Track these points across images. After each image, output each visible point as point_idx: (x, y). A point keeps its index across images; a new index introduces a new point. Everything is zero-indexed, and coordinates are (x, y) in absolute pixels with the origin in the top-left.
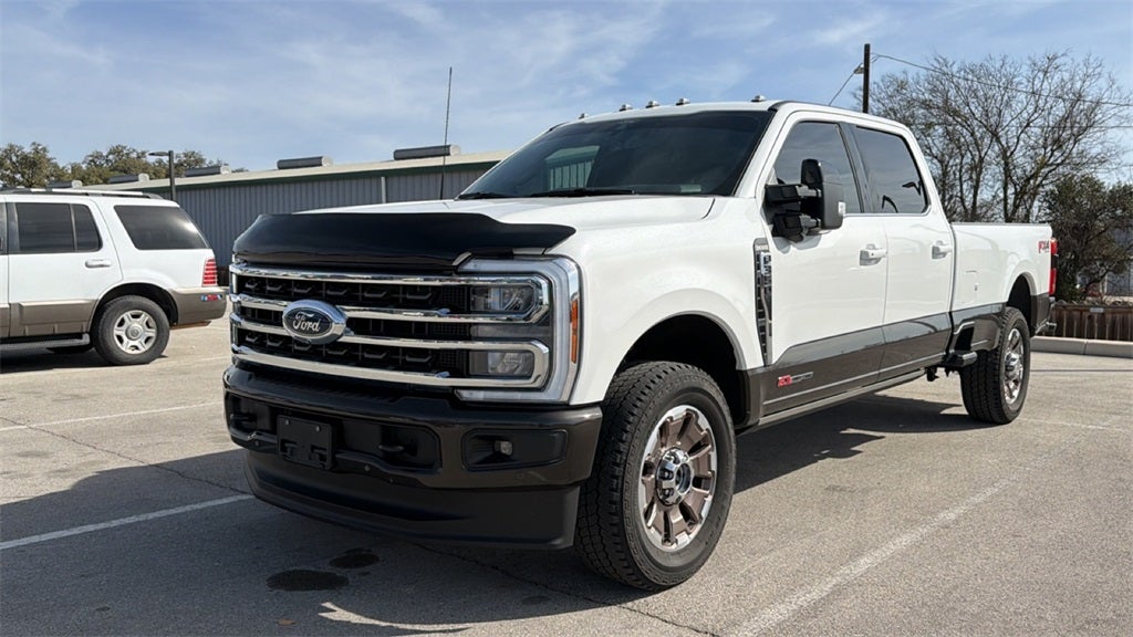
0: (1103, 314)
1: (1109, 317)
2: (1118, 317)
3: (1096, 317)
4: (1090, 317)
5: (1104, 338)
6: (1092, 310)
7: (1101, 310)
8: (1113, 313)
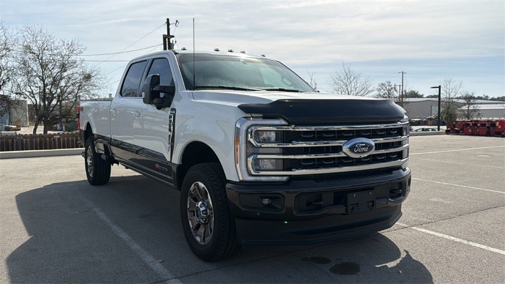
0: (59, 138)
1: (62, 139)
2: (66, 139)
3: (57, 140)
4: (54, 140)
5: (60, 148)
6: (55, 137)
7: (59, 137)
8: (63, 137)
